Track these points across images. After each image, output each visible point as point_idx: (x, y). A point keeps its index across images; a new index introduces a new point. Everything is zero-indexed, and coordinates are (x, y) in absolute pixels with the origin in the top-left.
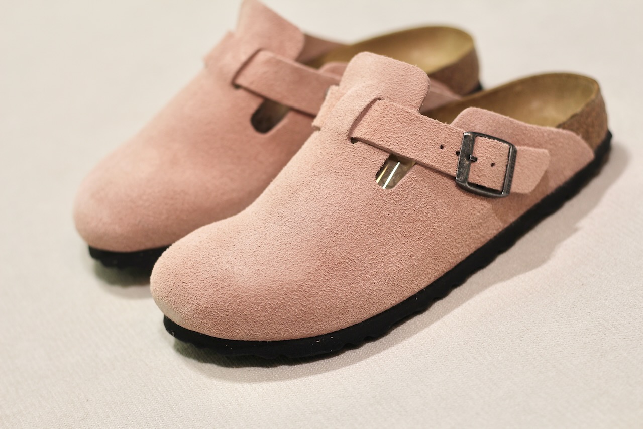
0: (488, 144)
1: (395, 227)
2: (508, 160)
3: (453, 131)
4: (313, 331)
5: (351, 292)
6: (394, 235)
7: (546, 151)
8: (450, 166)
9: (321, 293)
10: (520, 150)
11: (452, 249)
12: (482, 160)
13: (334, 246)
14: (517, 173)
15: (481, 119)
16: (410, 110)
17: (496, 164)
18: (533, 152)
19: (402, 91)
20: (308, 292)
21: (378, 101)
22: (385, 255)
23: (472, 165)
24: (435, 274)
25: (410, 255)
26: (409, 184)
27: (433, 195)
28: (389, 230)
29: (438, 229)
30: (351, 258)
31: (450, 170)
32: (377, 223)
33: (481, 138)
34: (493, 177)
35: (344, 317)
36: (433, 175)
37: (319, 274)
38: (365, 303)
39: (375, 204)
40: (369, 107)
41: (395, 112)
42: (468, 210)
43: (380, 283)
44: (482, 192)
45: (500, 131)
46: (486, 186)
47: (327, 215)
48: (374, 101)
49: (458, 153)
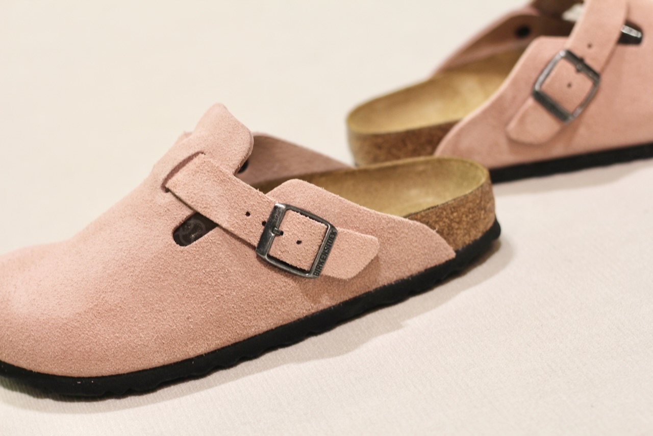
0: (298, 220)
1: (178, 285)
2: (322, 241)
3: (264, 200)
4: (71, 371)
5: (113, 341)
6: (174, 293)
7: (375, 239)
8: (251, 234)
9: (83, 335)
10: (341, 232)
11: (242, 320)
12: (287, 235)
13: (110, 292)
14: (334, 255)
15: (304, 193)
16: (224, 169)
17: (303, 242)
18: (358, 237)
19: (225, 148)
20: (70, 332)
21: (200, 154)
22: (161, 311)
23: (276, 238)
24: (217, 342)
25: (187, 316)
26: (205, 245)
27: (228, 260)
28: (171, 287)
29: (226, 296)
30: (123, 307)
31: (250, 239)
32: (159, 278)
33: (293, 212)
34: (298, 255)
35: (103, 364)
36: (234, 241)
37: (86, 316)
38: (127, 355)
39: (163, 259)
40: (190, 159)
41: (209, 170)
42: (267, 284)
43: (147, 338)
44: (285, 268)
45: (324, 208)
46: (288, 262)
47: (114, 259)
48: (196, 154)
49: (264, 223)
